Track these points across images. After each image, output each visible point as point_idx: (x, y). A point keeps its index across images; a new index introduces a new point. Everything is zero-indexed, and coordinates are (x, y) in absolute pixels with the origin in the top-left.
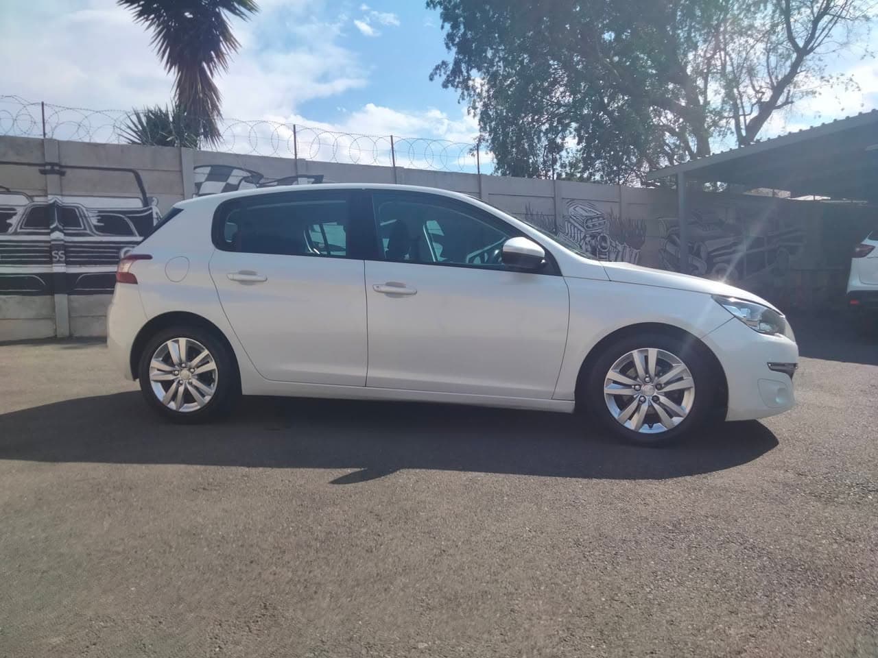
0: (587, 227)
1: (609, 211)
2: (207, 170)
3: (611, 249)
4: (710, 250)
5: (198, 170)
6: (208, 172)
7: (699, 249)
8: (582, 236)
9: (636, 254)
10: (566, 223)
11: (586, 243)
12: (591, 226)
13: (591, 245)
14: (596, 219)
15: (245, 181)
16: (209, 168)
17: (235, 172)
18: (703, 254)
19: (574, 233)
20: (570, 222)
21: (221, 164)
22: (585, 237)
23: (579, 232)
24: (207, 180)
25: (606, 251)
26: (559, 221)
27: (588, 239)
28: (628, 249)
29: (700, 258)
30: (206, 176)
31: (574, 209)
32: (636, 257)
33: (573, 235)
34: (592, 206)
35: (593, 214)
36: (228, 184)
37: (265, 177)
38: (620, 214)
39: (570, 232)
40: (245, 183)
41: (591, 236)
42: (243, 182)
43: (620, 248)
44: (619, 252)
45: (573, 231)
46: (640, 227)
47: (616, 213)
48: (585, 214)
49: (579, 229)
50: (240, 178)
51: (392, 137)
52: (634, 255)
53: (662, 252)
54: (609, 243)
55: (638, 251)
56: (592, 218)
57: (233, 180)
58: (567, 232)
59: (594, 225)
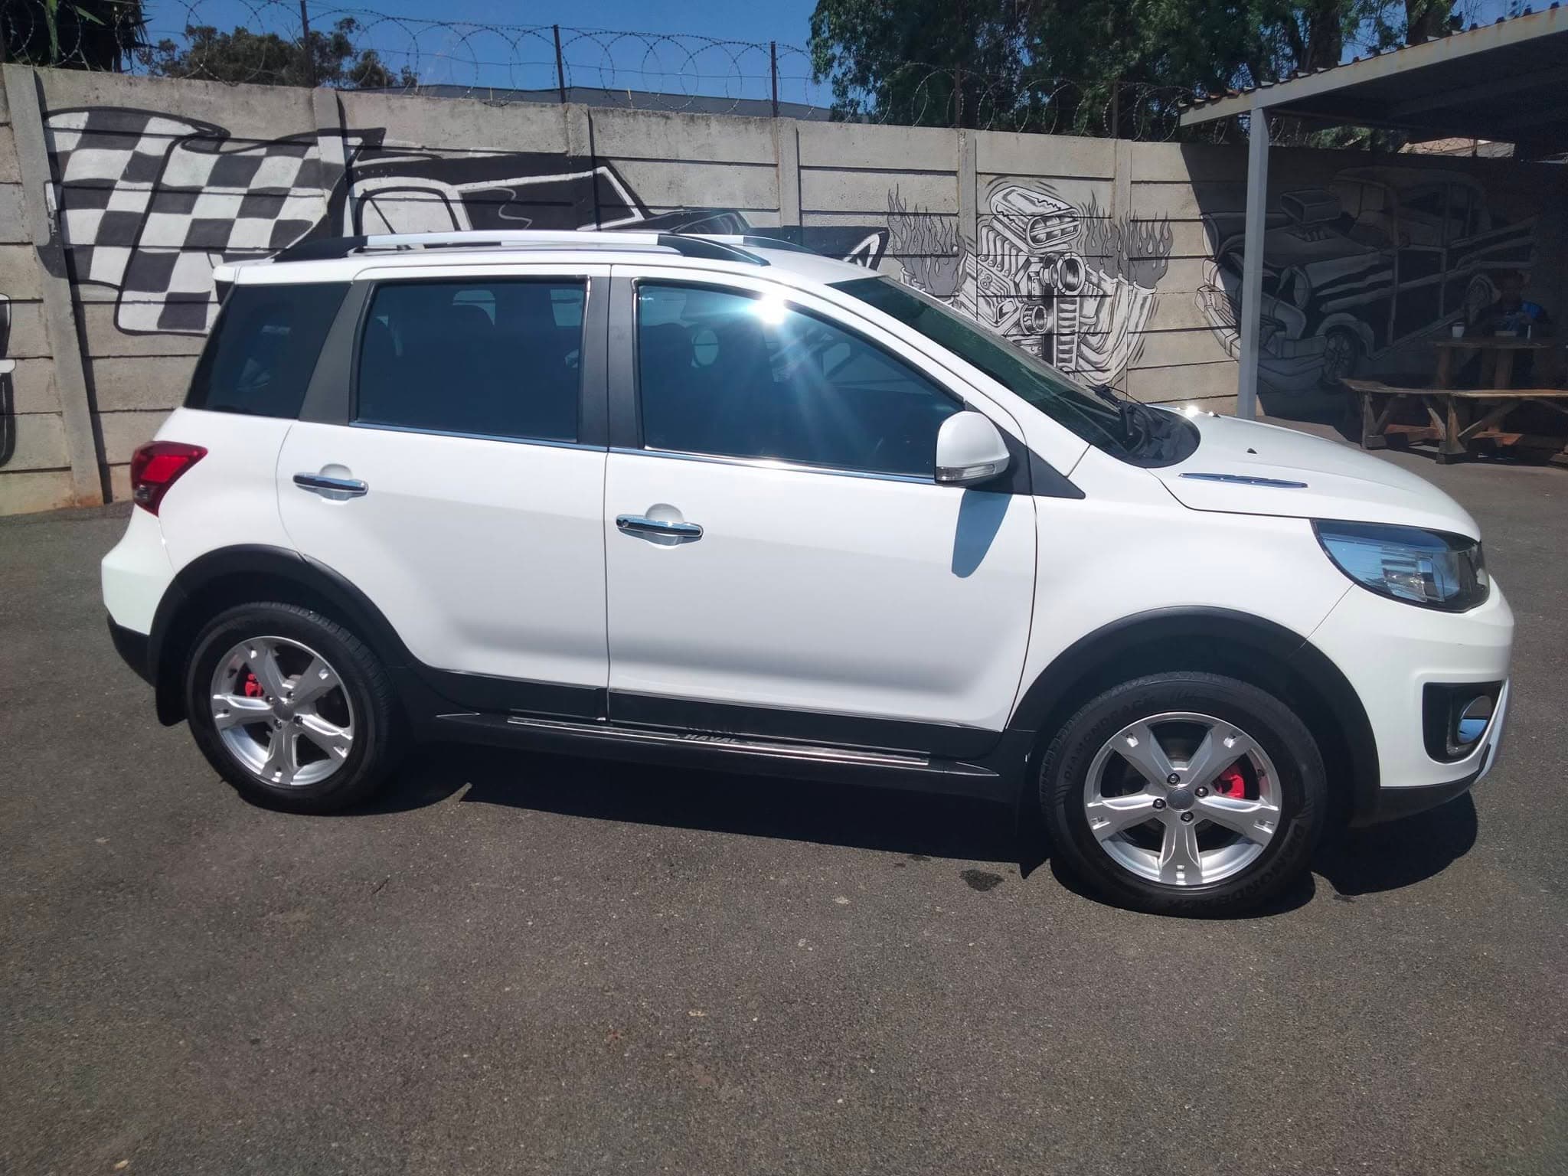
0: (1035, 239)
1: (1088, 201)
2: (81, 120)
3: (1088, 289)
4: (1315, 284)
5: (54, 121)
6: (82, 126)
7: (1290, 283)
8: (1022, 260)
9: (1145, 299)
10: (985, 231)
11: (1029, 277)
12: (1043, 237)
13: (1039, 280)
14: (1056, 221)
15: (184, 147)
16: (86, 115)
17: (154, 125)
18: (1300, 294)
19: (1003, 255)
20: (993, 229)
21: (116, 104)
22: (1028, 263)
23: (1014, 252)
24: (81, 145)
25: (1075, 293)
26: (968, 229)
27: (1034, 268)
28: (1126, 288)
29: (1293, 303)
30: (79, 135)
31: (1005, 198)
32: (1143, 305)
33: (999, 258)
34: (1049, 191)
35: (1047, 210)
36: (137, 157)
37: (233, 136)
38: (1113, 205)
39: (992, 252)
40: (184, 152)
41: (1041, 260)
42: (178, 149)
43: (1109, 286)
44: (1104, 296)
45: (999, 252)
46: (1158, 237)
47: (1104, 207)
48: (1029, 209)
49: (1013, 245)
50: (169, 141)
51: (556, 28)
52: (1139, 301)
53: (1206, 294)
54: (1082, 273)
55: (1153, 291)
56: (1045, 218)
57: (149, 147)
58: (985, 252)
59: (1049, 236)
